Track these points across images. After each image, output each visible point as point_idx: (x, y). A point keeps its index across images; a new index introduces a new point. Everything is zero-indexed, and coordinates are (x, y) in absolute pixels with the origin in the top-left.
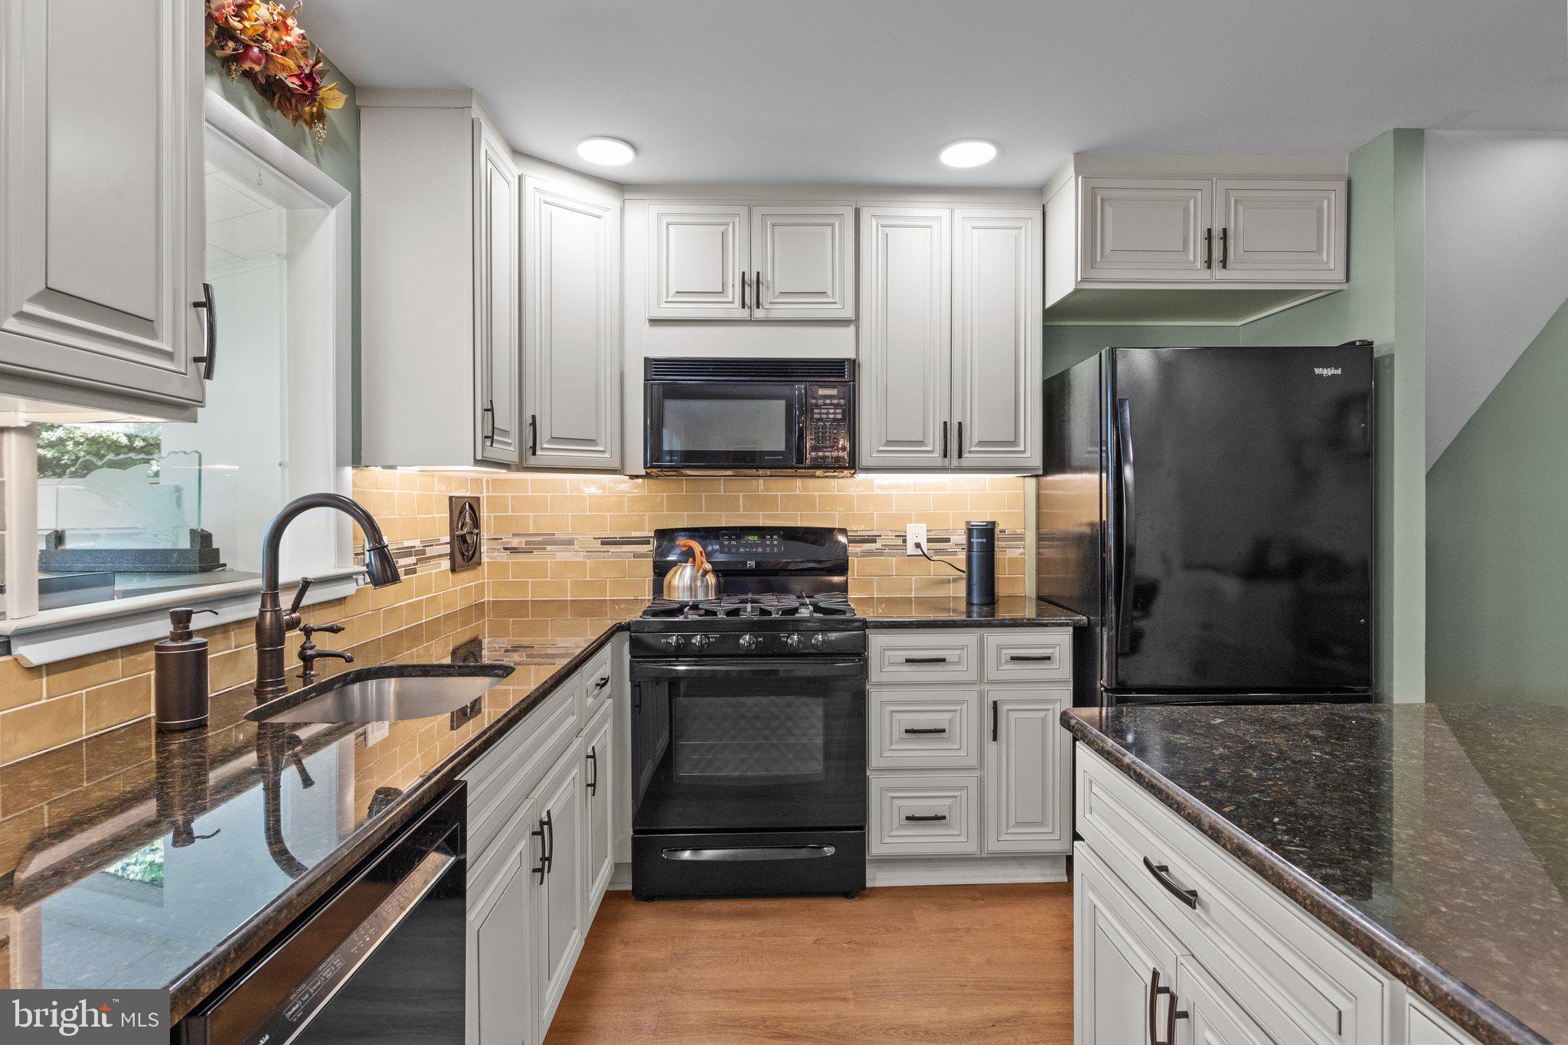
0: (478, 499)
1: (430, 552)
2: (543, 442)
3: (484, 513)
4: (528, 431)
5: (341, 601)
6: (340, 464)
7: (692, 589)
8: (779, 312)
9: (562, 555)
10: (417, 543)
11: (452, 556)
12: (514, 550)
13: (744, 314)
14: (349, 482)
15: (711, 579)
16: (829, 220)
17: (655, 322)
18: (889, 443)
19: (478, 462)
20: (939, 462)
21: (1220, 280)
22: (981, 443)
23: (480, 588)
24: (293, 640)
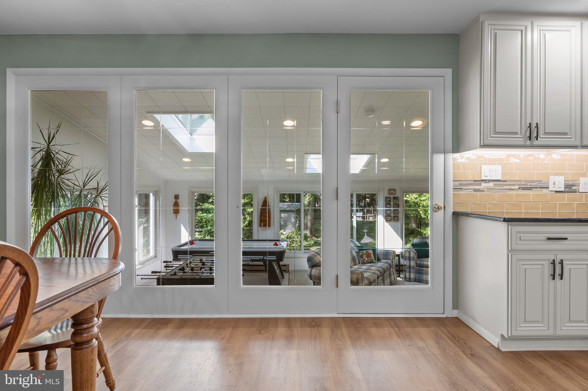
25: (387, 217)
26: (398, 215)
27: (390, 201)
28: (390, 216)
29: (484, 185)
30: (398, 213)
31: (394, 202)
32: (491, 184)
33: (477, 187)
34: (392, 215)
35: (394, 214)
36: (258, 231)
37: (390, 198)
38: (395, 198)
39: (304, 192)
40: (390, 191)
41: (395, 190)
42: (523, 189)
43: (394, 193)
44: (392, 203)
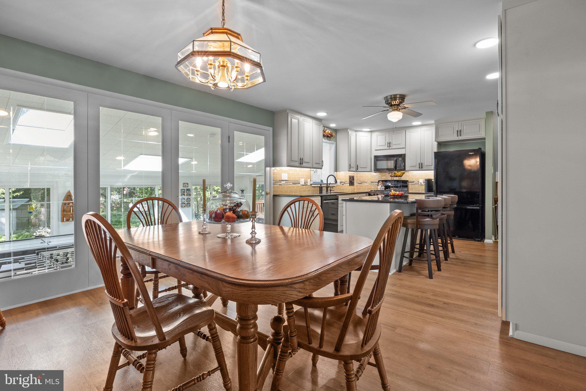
0: (354, 176)
1: (346, 183)
2: (359, 168)
3: (355, 178)
4: (357, 167)
5: (334, 186)
6: (334, 172)
7: (381, 188)
8: (394, 147)
9: (366, 184)
10: (344, 181)
11: (349, 184)
12: (359, 183)
13: (388, 148)
14: (335, 174)
15: (384, 187)
16: (401, 133)
17: (376, 150)
18: (410, 166)
19: (348, 171)
20: (419, 169)
21: (460, 138)
22: (426, 166)
23: (354, 189)
24: (329, 189)
25: (182, 205)
26: (190, 202)
27: (184, 192)
28: (185, 204)
29: (282, 182)
30: (190, 201)
31: (187, 192)
32: (284, 182)
33: (280, 183)
34: (186, 203)
35: (187, 201)
36: (58, 227)
37: (184, 189)
38: (188, 190)
39: (111, 186)
40: (184, 185)
41: (188, 184)
42: (293, 184)
43: (187, 186)
44: (186, 194)
